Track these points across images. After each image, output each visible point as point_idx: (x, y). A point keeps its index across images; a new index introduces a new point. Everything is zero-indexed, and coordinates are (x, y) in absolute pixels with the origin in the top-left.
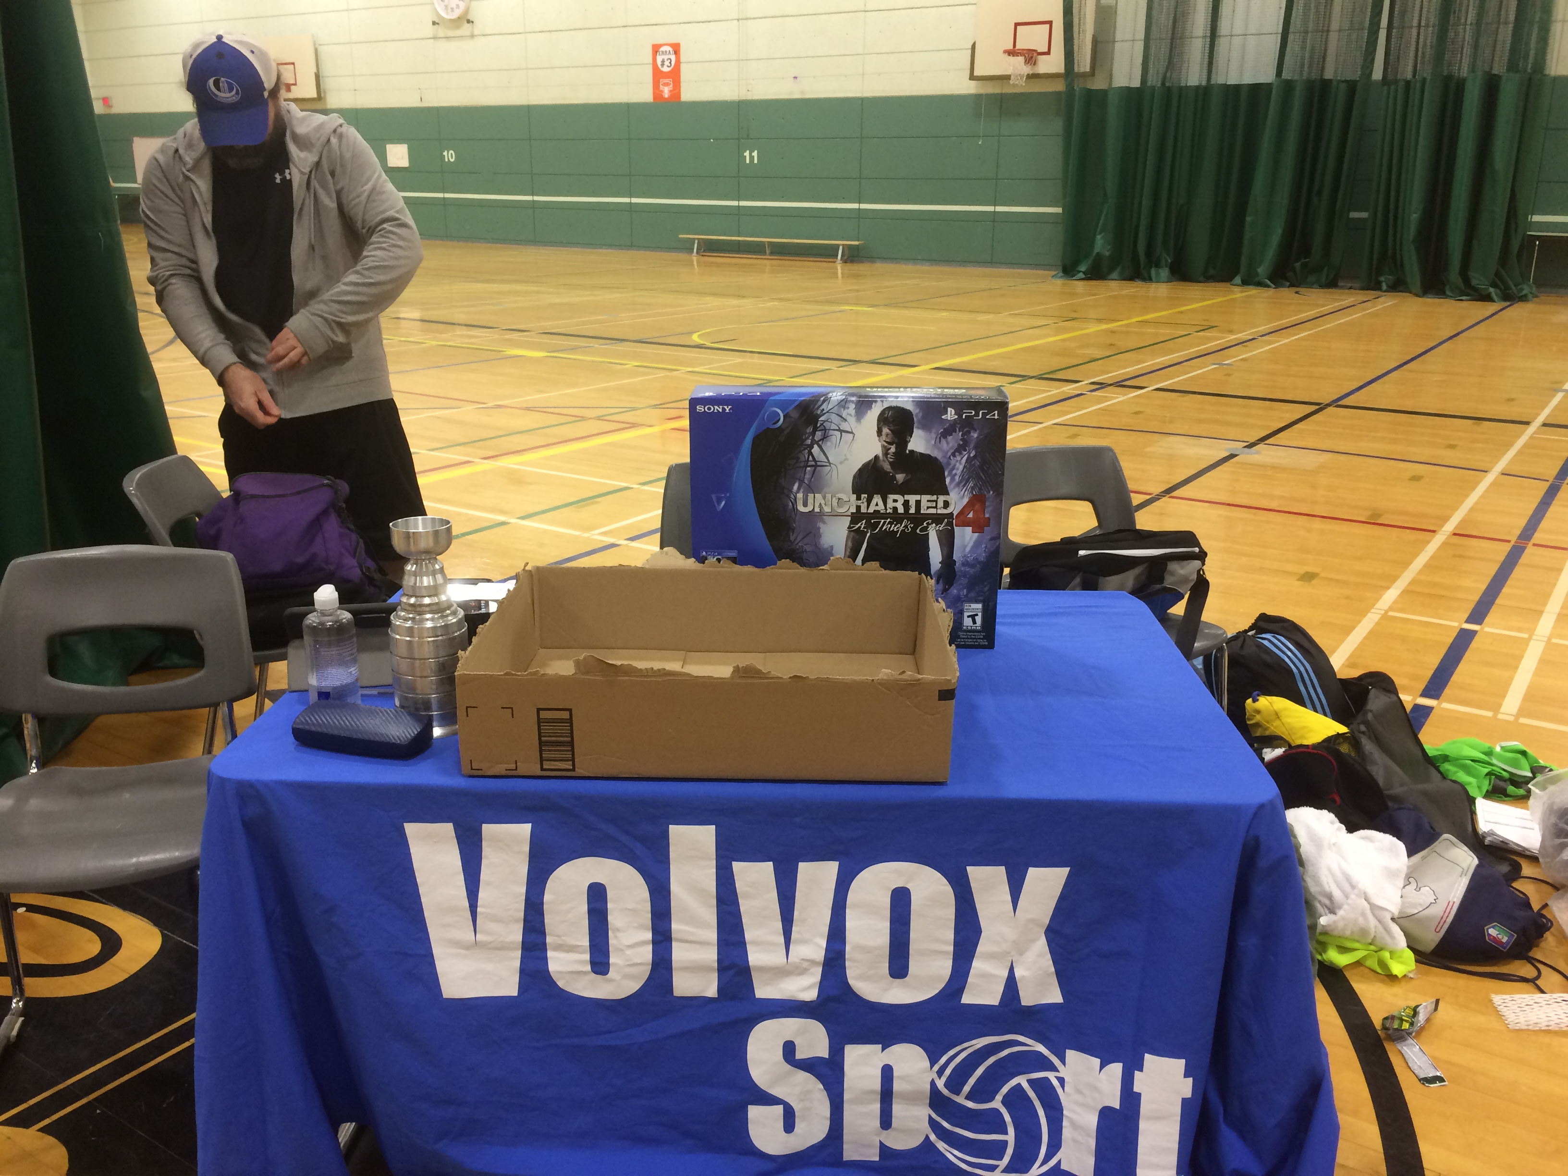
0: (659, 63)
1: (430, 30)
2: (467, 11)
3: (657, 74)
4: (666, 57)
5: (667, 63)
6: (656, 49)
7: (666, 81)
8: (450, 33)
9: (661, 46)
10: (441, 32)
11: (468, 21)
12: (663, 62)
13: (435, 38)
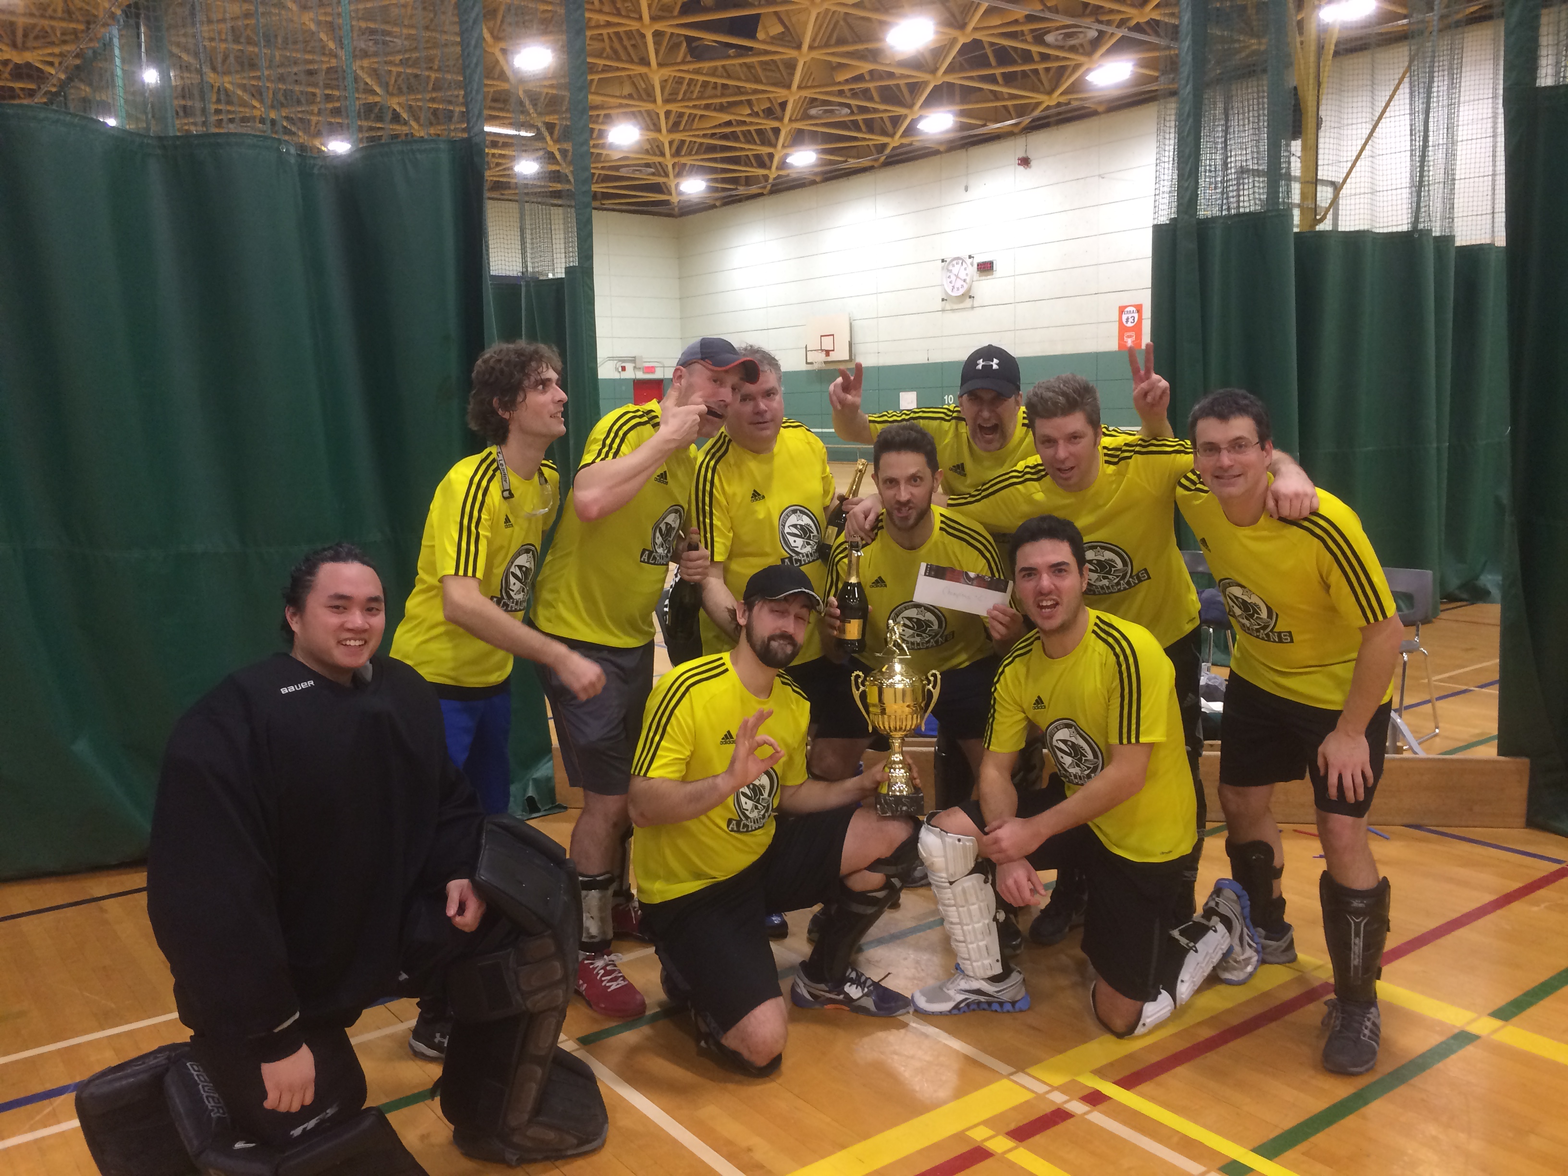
0: (1124, 320)
1: (939, 305)
2: (969, 289)
3: (1123, 329)
4: (1130, 315)
5: (1131, 320)
6: (1122, 310)
7: (1129, 334)
8: (956, 307)
9: (1126, 307)
10: (948, 307)
11: (970, 297)
12: (1127, 319)
13: (943, 311)
